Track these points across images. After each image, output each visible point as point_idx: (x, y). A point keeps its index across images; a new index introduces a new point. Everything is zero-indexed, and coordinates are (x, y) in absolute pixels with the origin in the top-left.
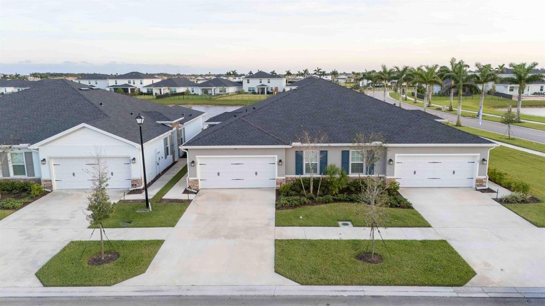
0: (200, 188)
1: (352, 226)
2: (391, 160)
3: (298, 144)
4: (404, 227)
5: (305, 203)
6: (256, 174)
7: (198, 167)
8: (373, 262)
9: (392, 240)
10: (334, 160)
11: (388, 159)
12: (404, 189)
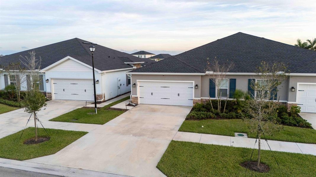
0: (139, 103)
1: (247, 137)
2: (293, 88)
3: (211, 73)
4: (300, 142)
5: (211, 118)
6: (179, 95)
7: (138, 88)
8: (258, 170)
9: (284, 153)
10: (242, 86)
11: (290, 87)
12: (304, 113)
